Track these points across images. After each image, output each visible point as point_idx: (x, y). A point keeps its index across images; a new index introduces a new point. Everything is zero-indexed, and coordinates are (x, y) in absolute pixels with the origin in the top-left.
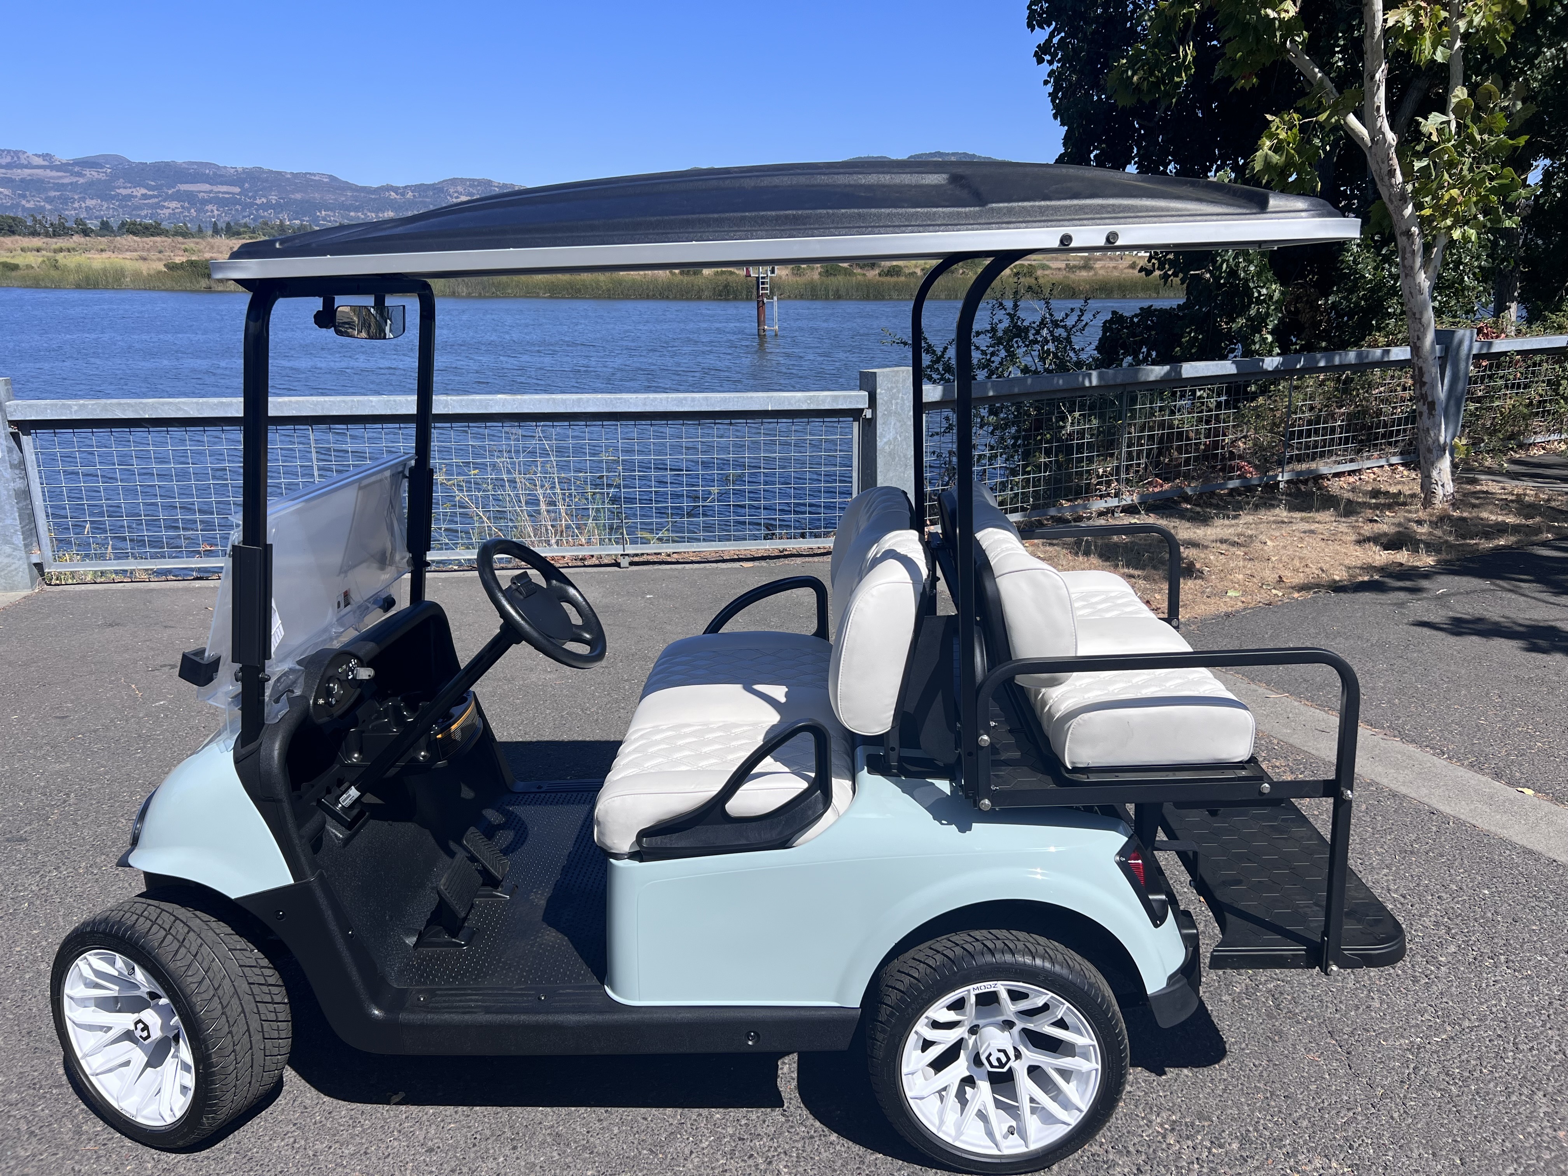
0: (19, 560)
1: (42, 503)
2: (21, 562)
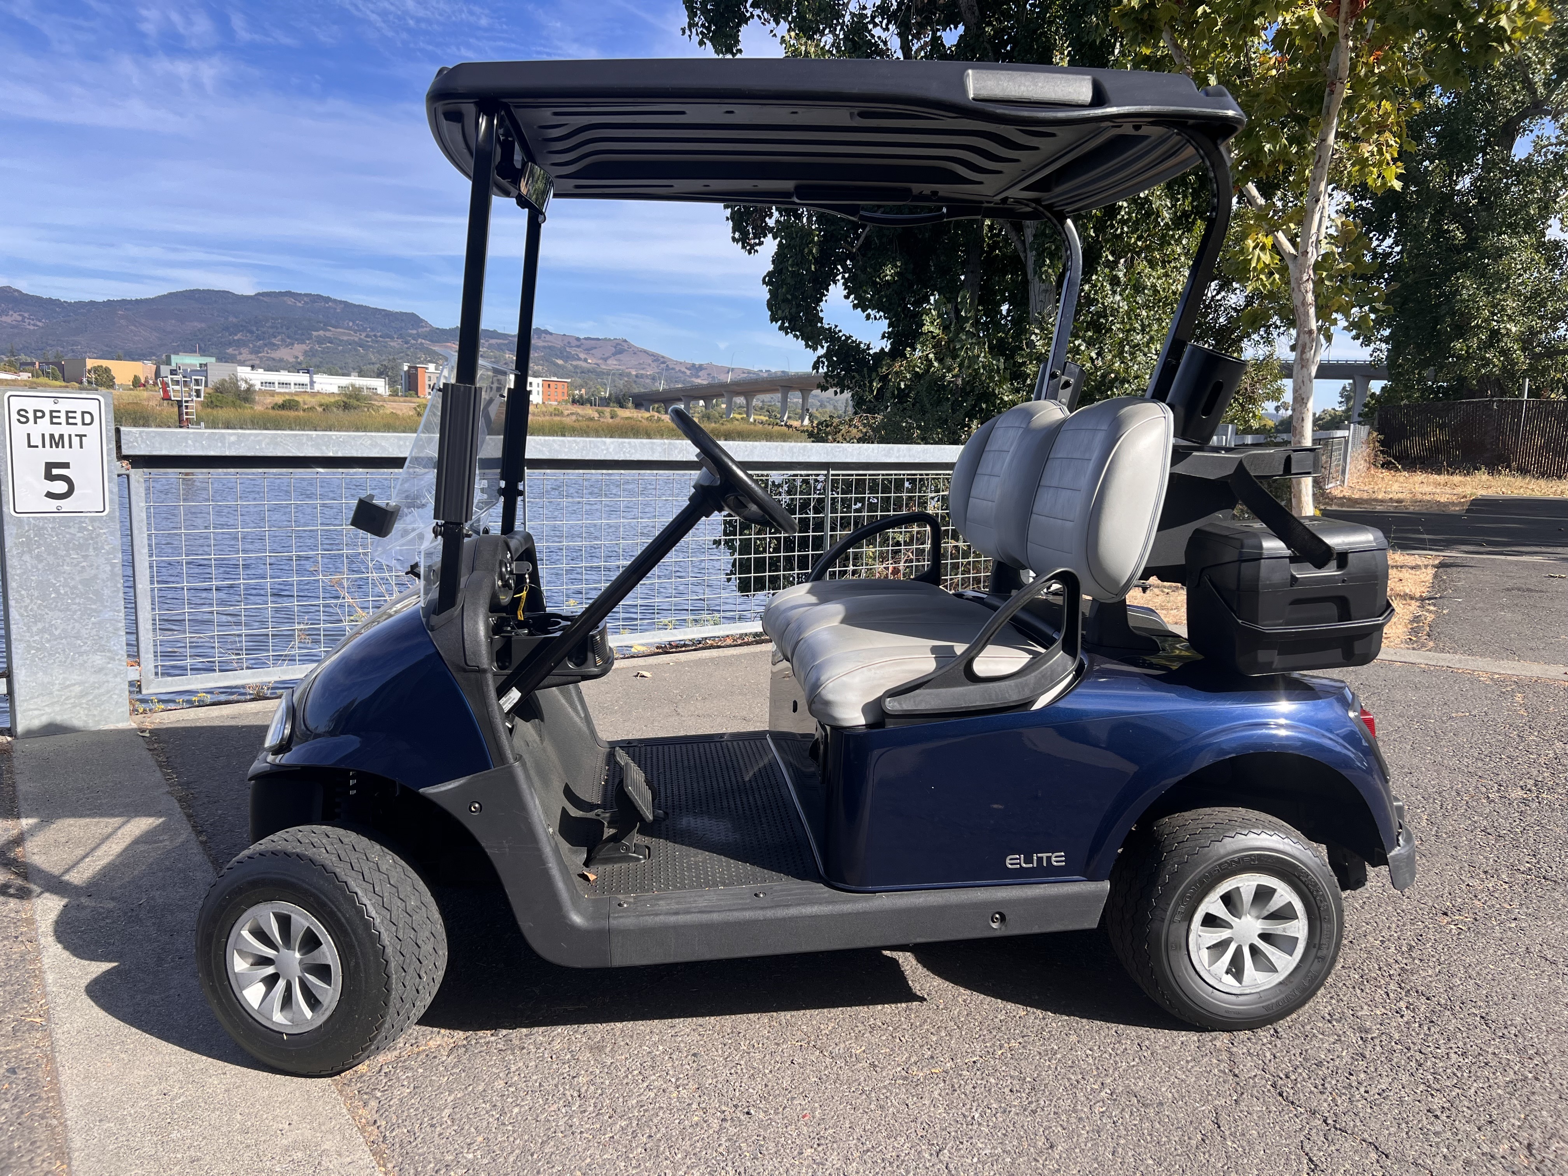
0: (116, 676)
1: (148, 587)
2: (118, 680)
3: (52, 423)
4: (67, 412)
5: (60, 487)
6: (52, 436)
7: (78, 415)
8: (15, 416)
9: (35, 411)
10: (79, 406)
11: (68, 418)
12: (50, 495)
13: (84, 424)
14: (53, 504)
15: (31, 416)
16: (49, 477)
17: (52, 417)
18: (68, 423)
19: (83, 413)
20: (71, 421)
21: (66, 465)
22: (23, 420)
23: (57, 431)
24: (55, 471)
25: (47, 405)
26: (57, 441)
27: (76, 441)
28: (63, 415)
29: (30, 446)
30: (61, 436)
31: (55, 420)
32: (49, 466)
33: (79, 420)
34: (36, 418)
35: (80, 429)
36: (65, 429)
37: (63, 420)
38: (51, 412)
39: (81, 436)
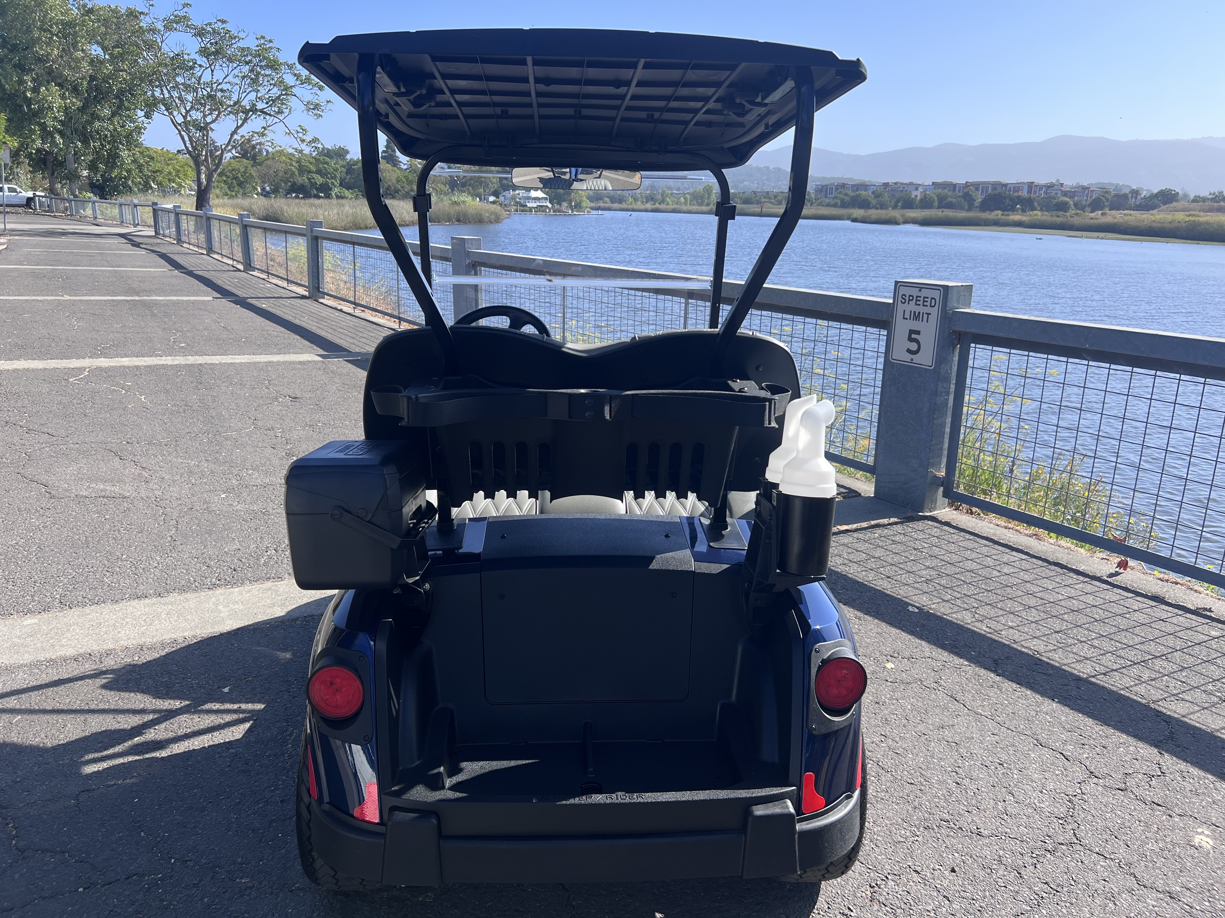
3: (916, 304)
4: (924, 298)
5: (914, 346)
6: (915, 312)
7: (929, 300)
8: (900, 299)
9: (910, 296)
10: (930, 294)
11: (924, 301)
12: (909, 351)
13: (931, 306)
14: (908, 357)
15: (907, 299)
16: (911, 339)
17: (917, 300)
18: (924, 305)
19: (932, 298)
20: (925, 303)
21: (918, 333)
22: (903, 301)
23: (918, 309)
24: (913, 336)
25: (915, 292)
26: (916, 316)
27: (925, 316)
28: (922, 299)
29: (904, 318)
30: (919, 313)
31: (918, 303)
32: (912, 332)
33: (928, 304)
34: (909, 300)
35: (928, 310)
36: (921, 309)
37: (921, 303)
38: (917, 297)
39: (928, 314)
